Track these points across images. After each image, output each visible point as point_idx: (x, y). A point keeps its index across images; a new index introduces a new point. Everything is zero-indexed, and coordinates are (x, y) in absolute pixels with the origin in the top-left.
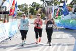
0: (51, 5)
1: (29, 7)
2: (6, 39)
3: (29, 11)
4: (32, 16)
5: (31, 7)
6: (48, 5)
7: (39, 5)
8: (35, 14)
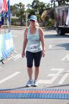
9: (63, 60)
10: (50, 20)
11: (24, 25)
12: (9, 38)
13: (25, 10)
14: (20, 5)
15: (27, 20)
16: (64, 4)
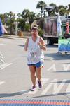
0: (54, 14)
1: (16, 18)
3: (17, 24)
4: (22, 33)
5: (21, 18)
6: (49, 15)
7: (34, 15)
8: (27, 30)
9: (48, 70)
11: (14, 34)
13: (16, 19)
15: (17, 29)
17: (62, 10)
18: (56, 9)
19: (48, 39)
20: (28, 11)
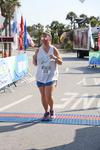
2: (9, 86)
6: (80, 26)
10: (69, 42)
12: (23, 60)
14: (39, 25)
16: (84, 26)
17: (93, 21)
18: (87, 20)
19: (78, 51)
20: (56, 23)
